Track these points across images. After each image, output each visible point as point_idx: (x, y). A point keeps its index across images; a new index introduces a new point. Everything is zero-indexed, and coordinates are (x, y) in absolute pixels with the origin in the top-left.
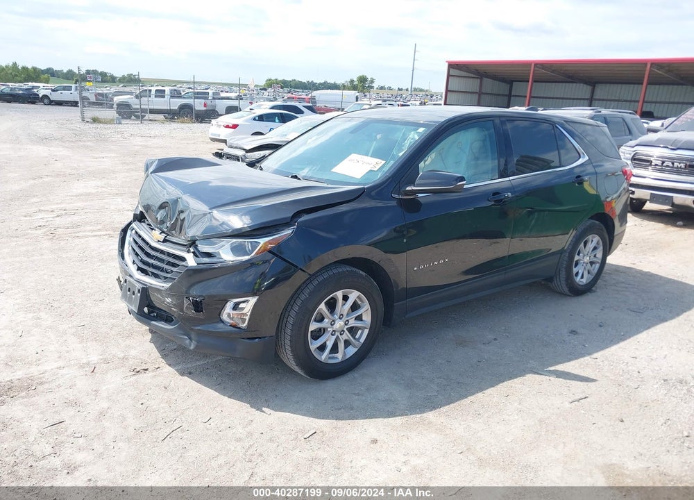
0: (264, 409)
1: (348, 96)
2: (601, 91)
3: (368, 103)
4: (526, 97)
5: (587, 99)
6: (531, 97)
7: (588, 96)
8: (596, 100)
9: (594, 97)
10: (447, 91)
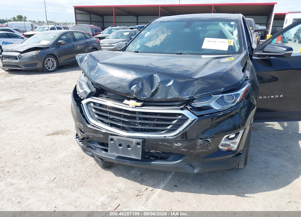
0: (246, 195)
1: (28, 24)
2: (141, 19)
3: (47, 26)
4: (113, 22)
5: (136, 22)
6: (115, 22)
7: (136, 21)
8: (139, 22)
9: (138, 22)
10: (76, 21)
